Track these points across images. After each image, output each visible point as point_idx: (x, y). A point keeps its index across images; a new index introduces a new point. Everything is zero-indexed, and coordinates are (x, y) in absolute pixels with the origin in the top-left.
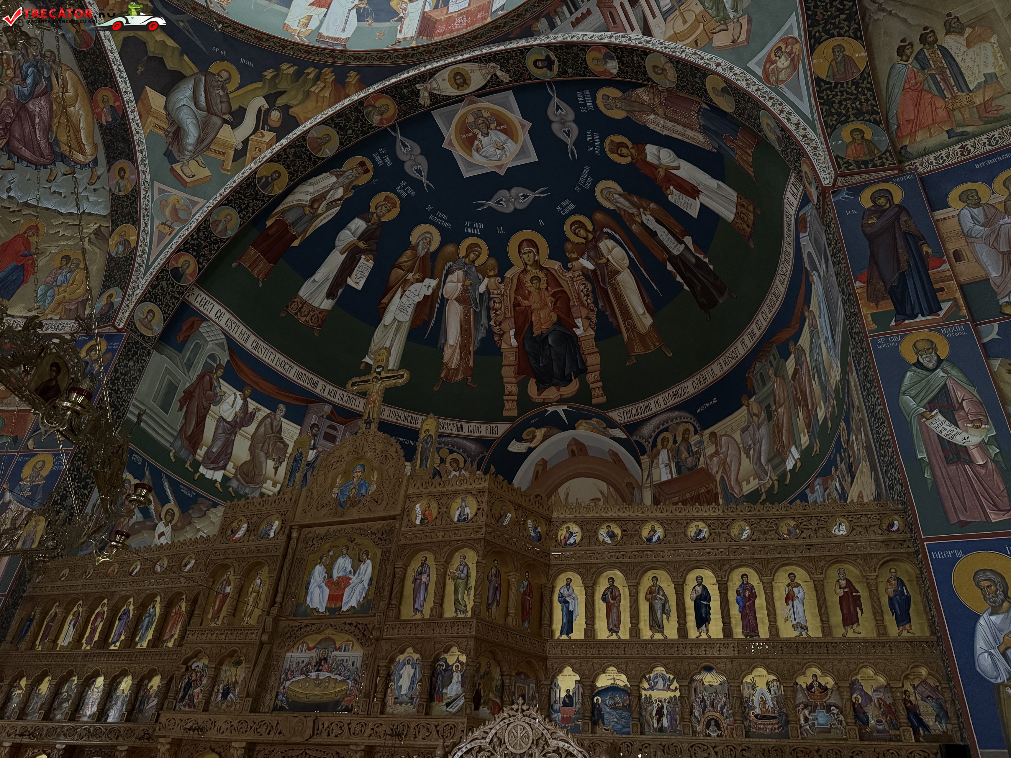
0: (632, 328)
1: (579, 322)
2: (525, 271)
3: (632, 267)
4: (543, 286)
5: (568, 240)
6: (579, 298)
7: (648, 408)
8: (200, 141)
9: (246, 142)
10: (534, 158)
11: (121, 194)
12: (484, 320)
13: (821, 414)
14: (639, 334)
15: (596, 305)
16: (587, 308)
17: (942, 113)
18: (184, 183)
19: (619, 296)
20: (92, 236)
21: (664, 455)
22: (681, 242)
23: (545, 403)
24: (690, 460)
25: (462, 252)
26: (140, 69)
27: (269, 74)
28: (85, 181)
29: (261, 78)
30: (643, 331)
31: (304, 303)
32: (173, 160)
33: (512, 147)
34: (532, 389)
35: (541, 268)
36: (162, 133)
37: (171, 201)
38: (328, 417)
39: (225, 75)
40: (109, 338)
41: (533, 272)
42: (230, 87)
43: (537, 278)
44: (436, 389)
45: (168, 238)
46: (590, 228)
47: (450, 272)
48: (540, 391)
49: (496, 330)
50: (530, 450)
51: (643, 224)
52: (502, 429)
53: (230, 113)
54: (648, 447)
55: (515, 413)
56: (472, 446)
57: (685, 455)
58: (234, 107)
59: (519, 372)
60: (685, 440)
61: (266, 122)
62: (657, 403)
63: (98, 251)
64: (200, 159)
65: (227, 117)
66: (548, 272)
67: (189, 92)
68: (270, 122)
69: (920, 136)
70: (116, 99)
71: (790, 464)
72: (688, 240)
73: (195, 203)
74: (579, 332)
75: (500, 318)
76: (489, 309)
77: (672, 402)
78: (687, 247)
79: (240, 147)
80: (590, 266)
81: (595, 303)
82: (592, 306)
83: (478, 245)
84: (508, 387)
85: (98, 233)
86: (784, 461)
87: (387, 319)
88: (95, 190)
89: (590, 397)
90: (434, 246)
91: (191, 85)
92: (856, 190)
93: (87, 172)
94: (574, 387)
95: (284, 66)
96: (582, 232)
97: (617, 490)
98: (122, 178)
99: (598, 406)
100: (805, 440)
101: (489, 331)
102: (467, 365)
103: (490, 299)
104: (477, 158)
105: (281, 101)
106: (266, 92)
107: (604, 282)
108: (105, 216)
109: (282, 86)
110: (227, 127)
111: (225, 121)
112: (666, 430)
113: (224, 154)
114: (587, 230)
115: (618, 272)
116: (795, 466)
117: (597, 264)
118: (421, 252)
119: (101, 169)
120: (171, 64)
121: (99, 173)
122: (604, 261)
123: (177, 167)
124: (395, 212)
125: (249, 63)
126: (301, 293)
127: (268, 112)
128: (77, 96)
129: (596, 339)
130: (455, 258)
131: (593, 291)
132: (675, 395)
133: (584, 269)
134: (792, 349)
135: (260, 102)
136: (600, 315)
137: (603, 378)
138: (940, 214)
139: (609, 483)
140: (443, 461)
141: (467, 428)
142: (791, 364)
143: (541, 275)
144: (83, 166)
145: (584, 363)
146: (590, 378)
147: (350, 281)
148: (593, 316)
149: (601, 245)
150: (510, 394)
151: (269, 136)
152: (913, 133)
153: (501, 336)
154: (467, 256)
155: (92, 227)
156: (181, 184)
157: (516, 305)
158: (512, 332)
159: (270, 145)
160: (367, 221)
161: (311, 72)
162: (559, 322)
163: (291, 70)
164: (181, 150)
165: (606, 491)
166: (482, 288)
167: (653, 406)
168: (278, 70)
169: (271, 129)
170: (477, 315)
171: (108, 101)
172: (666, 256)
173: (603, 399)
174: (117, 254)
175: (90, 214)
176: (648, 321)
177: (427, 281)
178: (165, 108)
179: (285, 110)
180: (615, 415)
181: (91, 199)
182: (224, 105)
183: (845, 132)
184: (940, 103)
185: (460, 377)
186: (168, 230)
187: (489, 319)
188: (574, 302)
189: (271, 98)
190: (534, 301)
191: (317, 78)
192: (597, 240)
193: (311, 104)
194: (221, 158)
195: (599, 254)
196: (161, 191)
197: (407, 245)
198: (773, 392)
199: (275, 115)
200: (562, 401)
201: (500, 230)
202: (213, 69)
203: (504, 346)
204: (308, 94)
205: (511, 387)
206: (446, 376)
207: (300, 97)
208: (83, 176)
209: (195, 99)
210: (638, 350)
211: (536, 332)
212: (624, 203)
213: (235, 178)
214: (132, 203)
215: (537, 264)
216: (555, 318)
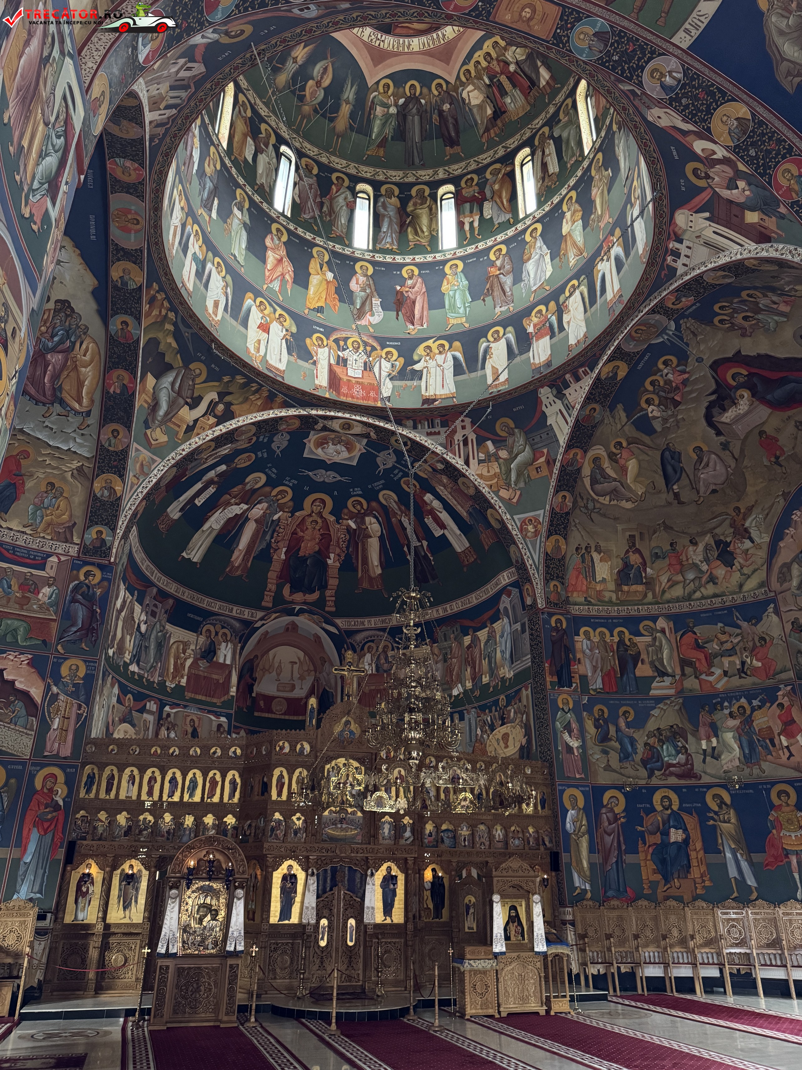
0: (366, 570)
1: (332, 556)
2: (310, 515)
3: (381, 538)
4: (317, 528)
5: (347, 507)
6: (338, 542)
7: (363, 623)
8: (167, 414)
9: (196, 421)
10: (354, 463)
11: (110, 448)
12: (268, 538)
13: (485, 679)
14: (369, 576)
15: (348, 549)
16: (341, 549)
17: (584, 588)
18: (150, 444)
19: (365, 550)
20: (75, 472)
21: (368, 657)
22: (419, 541)
23: (292, 602)
24: (386, 665)
25: (274, 493)
26: (150, 360)
27: (226, 379)
28: (75, 426)
29: (219, 380)
30: (372, 575)
31: (167, 515)
32: (148, 427)
33: (345, 455)
34: (286, 591)
35: (322, 517)
36: (146, 406)
37: (141, 458)
38: (155, 598)
39: (198, 371)
40: (101, 567)
41: (315, 517)
42: (198, 381)
43: (317, 522)
44: (221, 579)
45: (136, 487)
46: (365, 506)
47: (259, 502)
48: (292, 593)
49: (273, 545)
50: (263, 625)
51: (400, 521)
52: (260, 614)
53: (192, 398)
54: (358, 649)
55: (270, 605)
56: (237, 625)
57: (383, 661)
58: (196, 395)
59: (279, 577)
60: (385, 652)
61: (213, 410)
62: (369, 622)
63: (79, 485)
64: (163, 427)
65: (189, 400)
66: (325, 520)
67: (171, 379)
68: (216, 412)
69: (575, 594)
70: (131, 382)
71: (455, 692)
72: (425, 543)
73: (154, 461)
74: (330, 562)
75: (279, 539)
76: (274, 531)
77: (379, 625)
78: (422, 545)
79: (191, 424)
80: (353, 526)
81: (348, 548)
82: (345, 549)
83: (287, 492)
84: (269, 586)
85: (80, 470)
86: (451, 689)
87: (206, 527)
88: (83, 435)
89: (325, 605)
90: (257, 486)
91: (174, 374)
92: (551, 615)
93: (80, 419)
94: (315, 596)
95: (238, 377)
96: (359, 507)
97: (311, 659)
98: (115, 437)
99: (328, 612)
100: (469, 685)
101: (269, 545)
102: (246, 565)
103: (278, 525)
104: (319, 451)
105: (228, 399)
106: (219, 390)
107: (358, 538)
108: (88, 458)
109: (231, 390)
110: (186, 407)
111: (187, 403)
112: (372, 641)
113: (179, 426)
114: (362, 507)
115: (371, 537)
116: (459, 695)
117: (358, 527)
118: (248, 487)
119: (93, 420)
120: (167, 359)
121: (89, 423)
122: (364, 527)
123: (148, 432)
124: (248, 463)
125: (217, 369)
126: (169, 510)
127: (217, 404)
128: (91, 361)
129: (340, 569)
130: (267, 495)
131: (349, 541)
132: (383, 622)
133: (348, 527)
134: (471, 632)
135: (213, 396)
136: (348, 556)
137: (336, 596)
138: (576, 638)
139: (306, 653)
140: (217, 634)
141: (236, 611)
142: (467, 640)
143: (319, 521)
144: (77, 413)
145: (326, 582)
146: (328, 593)
147: (196, 501)
148: (343, 556)
149: (367, 519)
150: (270, 591)
151: (212, 420)
152: (572, 592)
153: (276, 550)
154: (276, 496)
155: (75, 464)
156: (148, 445)
157: (294, 533)
158: (284, 550)
159: (211, 427)
160: (228, 466)
161: (254, 386)
162: (319, 552)
163: (242, 381)
164: (154, 419)
165: (302, 658)
166: (276, 517)
167: (366, 623)
168: (233, 378)
169: (215, 416)
170: (265, 533)
171: (123, 380)
172: (406, 542)
173: (333, 609)
174: (102, 496)
175: (75, 452)
176: (379, 571)
177: (242, 505)
178: (154, 388)
179: (228, 405)
180: (339, 621)
181: (78, 440)
182: (190, 392)
183: (552, 584)
184: (585, 583)
185: (239, 573)
186: (136, 482)
187: (272, 537)
188: (333, 542)
189: (221, 395)
190: (307, 535)
191: (257, 391)
192: (365, 514)
193: (246, 406)
194: (177, 429)
195: (363, 522)
196: (137, 450)
197: (242, 481)
198: (451, 647)
199: (221, 407)
200: (305, 603)
201: (307, 488)
202: (192, 366)
203: (275, 557)
204: (246, 399)
205: (272, 586)
206: (230, 571)
207: (241, 400)
208: (74, 421)
209: (173, 384)
210: (365, 585)
211: (301, 554)
212: (394, 506)
213: (182, 447)
214: (120, 460)
215: (320, 514)
216: (317, 548)
